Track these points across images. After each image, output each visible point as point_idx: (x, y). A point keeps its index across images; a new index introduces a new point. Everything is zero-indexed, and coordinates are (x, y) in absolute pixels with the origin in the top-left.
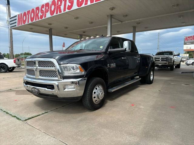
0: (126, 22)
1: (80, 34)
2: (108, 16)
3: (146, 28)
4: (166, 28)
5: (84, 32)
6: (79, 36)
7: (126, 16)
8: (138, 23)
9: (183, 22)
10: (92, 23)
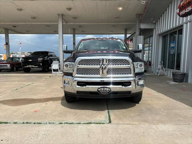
0: (71, 23)
1: (5, 28)
2: (58, 15)
3: (83, 31)
4: (98, 34)
5: (15, 27)
6: (4, 30)
7: (76, 18)
8: (80, 26)
9: (112, 31)
10: (34, 18)
